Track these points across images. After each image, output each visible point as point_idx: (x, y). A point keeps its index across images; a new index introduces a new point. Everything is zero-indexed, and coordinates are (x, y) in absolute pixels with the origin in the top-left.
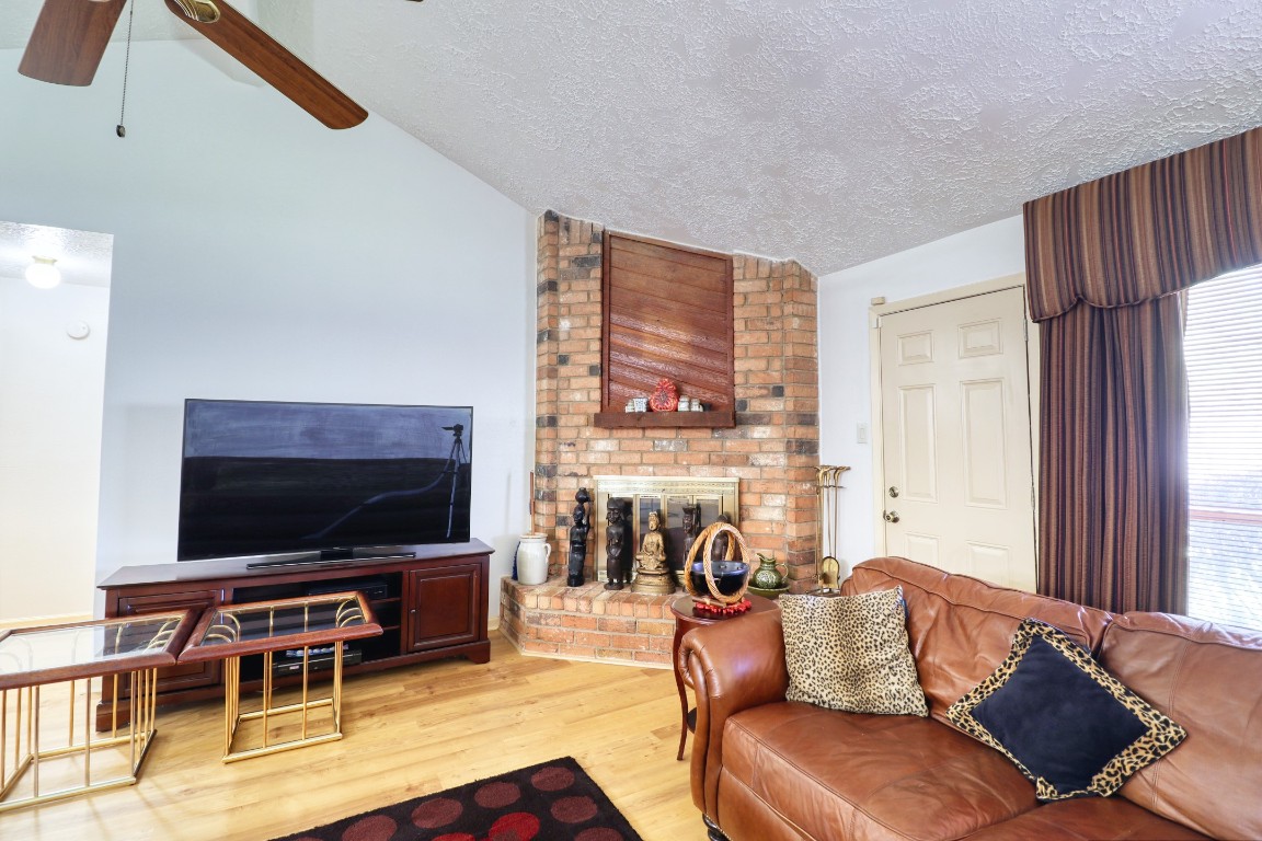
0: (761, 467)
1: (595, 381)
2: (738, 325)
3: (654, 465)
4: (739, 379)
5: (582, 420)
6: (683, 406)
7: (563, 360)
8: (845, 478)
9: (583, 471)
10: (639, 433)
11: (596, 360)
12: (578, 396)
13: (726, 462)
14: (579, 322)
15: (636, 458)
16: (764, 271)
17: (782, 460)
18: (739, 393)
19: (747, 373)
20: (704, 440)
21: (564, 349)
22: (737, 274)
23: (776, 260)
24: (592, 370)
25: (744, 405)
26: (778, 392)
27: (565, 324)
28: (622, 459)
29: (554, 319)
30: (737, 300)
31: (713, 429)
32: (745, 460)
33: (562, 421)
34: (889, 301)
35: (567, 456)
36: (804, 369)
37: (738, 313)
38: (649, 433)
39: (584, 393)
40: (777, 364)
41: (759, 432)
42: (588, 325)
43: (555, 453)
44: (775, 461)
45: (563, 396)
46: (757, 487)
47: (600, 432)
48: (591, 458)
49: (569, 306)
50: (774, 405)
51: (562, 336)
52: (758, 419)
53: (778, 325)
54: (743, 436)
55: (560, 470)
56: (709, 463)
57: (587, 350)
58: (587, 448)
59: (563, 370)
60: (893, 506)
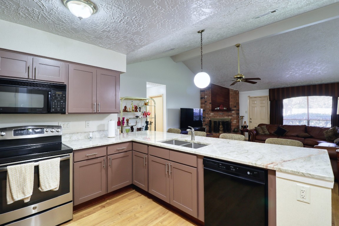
0: (233, 116)
1: (211, 105)
2: (230, 98)
3: (219, 116)
4: (230, 105)
5: (209, 110)
6: (224, 109)
7: (206, 102)
8: (244, 118)
9: (209, 117)
10: (217, 112)
11: (211, 102)
12: (208, 107)
13: (229, 116)
14: (208, 96)
15: (217, 116)
16: (234, 91)
17: (236, 116)
18: (230, 107)
19: (232, 104)
20: (226, 113)
21: (206, 100)
22: (230, 91)
23: (235, 90)
24: (210, 103)
25: (231, 108)
26: (235, 107)
27: (206, 97)
28: (215, 116)
29: (205, 96)
30: (230, 95)
31: (227, 111)
32: (231, 116)
33: (206, 110)
34: (251, 96)
35: (207, 115)
36: (238, 104)
37: (230, 96)
38: (218, 112)
39: (209, 106)
40: (235, 103)
41: (233, 112)
42: (209, 97)
43: (205, 115)
44: (235, 116)
45: (206, 107)
46: (233, 119)
47: (211, 112)
48: (210, 116)
49: (206, 94)
50: (235, 109)
51: (205, 98)
52: (233, 110)
53: (235, 98)
54: (231, 112)
55: (206, 117)
56: (227, 116)
57: (209, 100)
58: (210, 114)
59: (206, 103)
60: (251, 120)
